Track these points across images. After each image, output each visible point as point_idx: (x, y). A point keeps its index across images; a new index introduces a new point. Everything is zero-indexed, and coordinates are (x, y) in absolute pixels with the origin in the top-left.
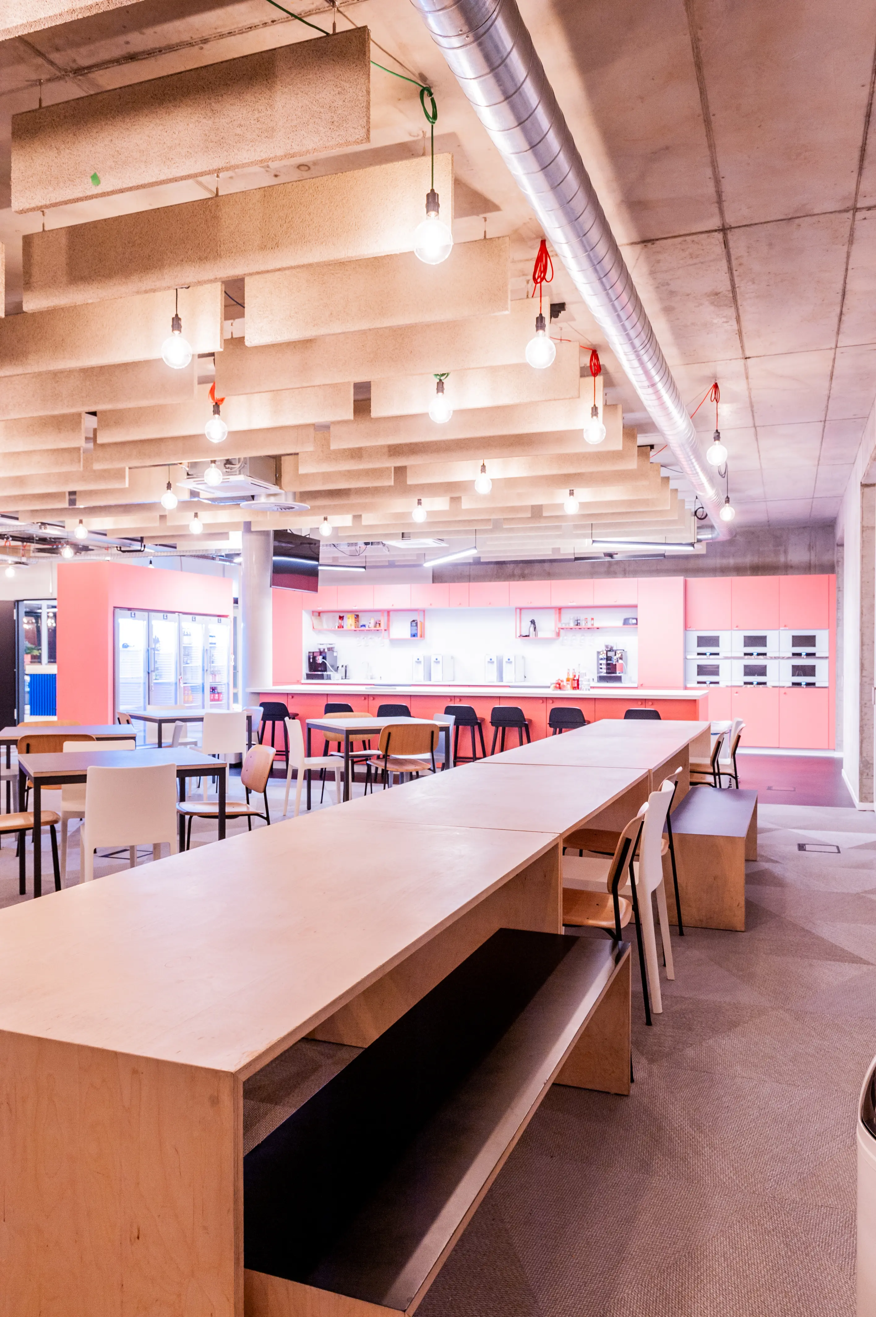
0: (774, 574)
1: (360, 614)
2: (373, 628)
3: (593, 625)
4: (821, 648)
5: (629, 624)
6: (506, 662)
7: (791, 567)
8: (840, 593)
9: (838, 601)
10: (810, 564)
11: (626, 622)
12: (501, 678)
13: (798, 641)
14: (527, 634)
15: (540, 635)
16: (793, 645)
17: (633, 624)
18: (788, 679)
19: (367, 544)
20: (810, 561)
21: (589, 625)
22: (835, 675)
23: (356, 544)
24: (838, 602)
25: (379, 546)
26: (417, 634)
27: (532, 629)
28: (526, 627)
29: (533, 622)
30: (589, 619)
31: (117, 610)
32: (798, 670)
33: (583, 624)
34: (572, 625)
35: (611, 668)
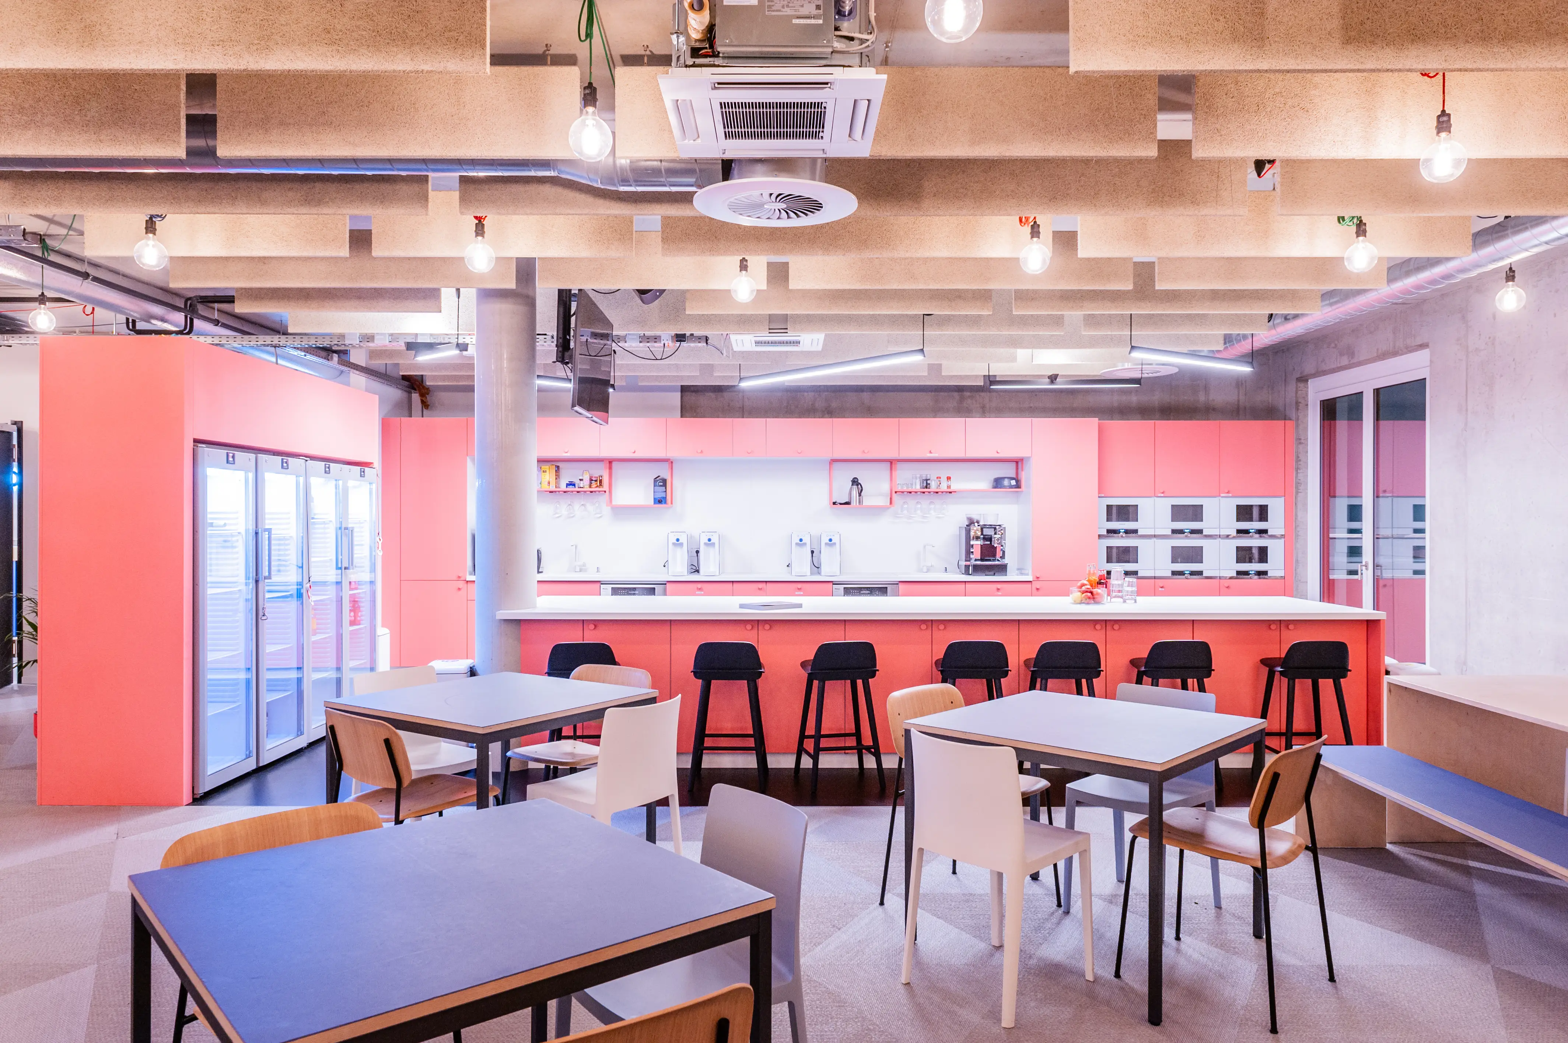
0: (1191, 419)
1: (561, 465)
2: (587, 488)
3: (949, 487)
4: (1276, 523)
5: (1004, 487)
6: (797, 544)
7: (1214, 409)
8: (1301, 447)
9: (1298, 457)
10: (1238, 405)
11: (998, 483)
12: (816, 567)
13: (1244, 513)
14: (847, 500)
15: (867, 502)
16: (1238, 520)
17: (1011, 487)
18: (1229, 566)
19: (680, 338)
20: (1238, 401)
21: (944, 487)
22: (1292, 560)
23: (656, 339)
24: (1298, 460)
25: (700, 345)
26: (665, 498)
27: (855, 493)
28: (843, 490)
29: (855, 482)
30: (944, 479)
31: (203, 449)
32: (1244, 554)
33: (933, 486)
34: (917, 487)
35: (989, 551)
